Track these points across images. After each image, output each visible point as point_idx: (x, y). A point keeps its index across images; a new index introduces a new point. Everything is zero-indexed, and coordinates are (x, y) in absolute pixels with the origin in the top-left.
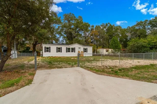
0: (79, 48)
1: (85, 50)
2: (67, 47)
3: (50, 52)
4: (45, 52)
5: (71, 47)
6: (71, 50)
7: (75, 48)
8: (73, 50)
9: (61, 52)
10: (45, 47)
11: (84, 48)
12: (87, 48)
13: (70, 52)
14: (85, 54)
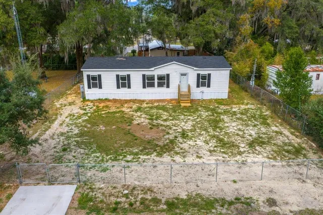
0: (182, 75)
2: (144, 73)
3: (100, 87)
4: (89, 87)
5: (157, 72)
6: (156, 81)
7: (168, 75)
8: (164, 81)
9: (129, 87)
10: (88, 76)
12: (210, 74)
13: (154, 87)
14: (201, 93)
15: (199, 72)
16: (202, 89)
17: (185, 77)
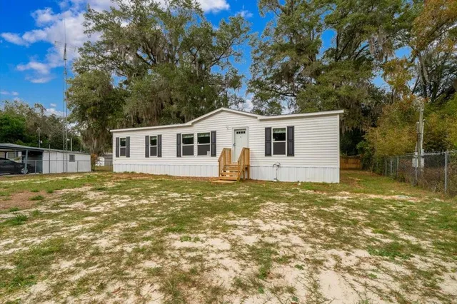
0: (240, 132)
1: (280, 142)
2: (179, 131)
3: (128, 155)
5: (197, 128)
6: (196, 144)
7: (214, 133)
8: (208, 144)
9: (160, 155)
10: (117, 139)
11: (268, 130)
12: (293, 127)
13: (193, 154)
14: (275, 168)
15: (269, 124)
16: (276, 159)
17: (243, 134)
